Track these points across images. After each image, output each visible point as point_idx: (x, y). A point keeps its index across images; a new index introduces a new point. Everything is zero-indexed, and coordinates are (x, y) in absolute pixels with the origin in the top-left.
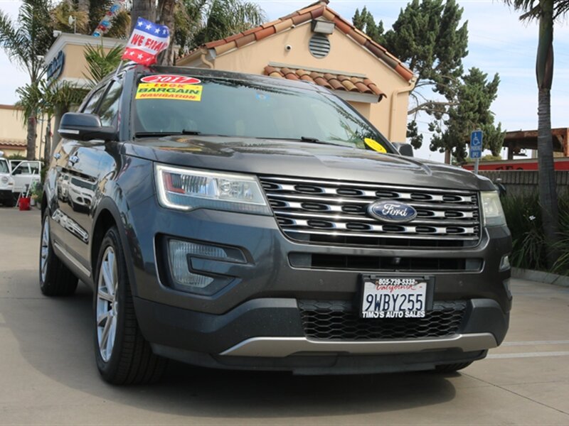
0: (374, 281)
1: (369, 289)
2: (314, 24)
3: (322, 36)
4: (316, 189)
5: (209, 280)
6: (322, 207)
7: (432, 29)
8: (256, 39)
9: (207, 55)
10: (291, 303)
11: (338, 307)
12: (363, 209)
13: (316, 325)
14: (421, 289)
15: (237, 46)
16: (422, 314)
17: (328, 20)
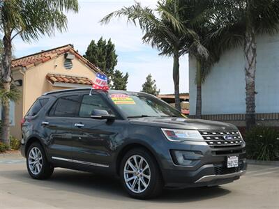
0: (229, 157)
1: (229, 160)
2: (66, 55)
3: (69, 60)
4: (211, 133)
6: (214, 138)
8: (43, 62)
9: (22, 69)
10: (212, 166)
11: (220, 166)
12: (222, 138)
14: (237, 159)
15: (35, 65)
16: (237, 166)
17: (71, 53)
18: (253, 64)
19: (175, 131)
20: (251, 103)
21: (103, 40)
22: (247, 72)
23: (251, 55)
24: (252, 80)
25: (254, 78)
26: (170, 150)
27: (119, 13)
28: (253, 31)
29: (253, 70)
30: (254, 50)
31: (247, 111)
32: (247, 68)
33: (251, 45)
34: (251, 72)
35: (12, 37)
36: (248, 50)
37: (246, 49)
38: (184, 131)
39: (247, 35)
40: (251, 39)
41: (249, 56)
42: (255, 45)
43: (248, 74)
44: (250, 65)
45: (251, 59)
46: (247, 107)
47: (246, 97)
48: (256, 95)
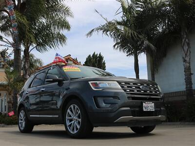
0: (145, 103)
1: (144, 104)
4: (129, 84)
5: (110, 105)
6: (131, 87)
7: (96, 63)
10: (129, 108)
11: (137, 109)
12: (139, 88)
13: (133, 113)
14: (153, 104)
16: (154, 110)
18: (188, 54)
19: (98, 82)
20: (189, 81)
21: (96, 54)
22: (184, 59)
23: (186, 48)
24: (188, 65)
25: (189, 63)
26: (94, 97)
27: (98, 29)
28: (186, 31)
29: (189, 57)
30: (188, 44)
31: (186, 88)
32: (184, 57)
33: (185, 40)
34: (187, 59)
35: (29, 51)
36: (184, 44)
37: (183, 43)
38: (105, 82)
39: (182, 34)
40: (185, 36)
41: (185, 48)
42: (189, 40)
43: (185, 61)
44: (186, 55)
45: (186, 50)
46: (186, 84)
47: (184, 78)
48: (192, 76)
